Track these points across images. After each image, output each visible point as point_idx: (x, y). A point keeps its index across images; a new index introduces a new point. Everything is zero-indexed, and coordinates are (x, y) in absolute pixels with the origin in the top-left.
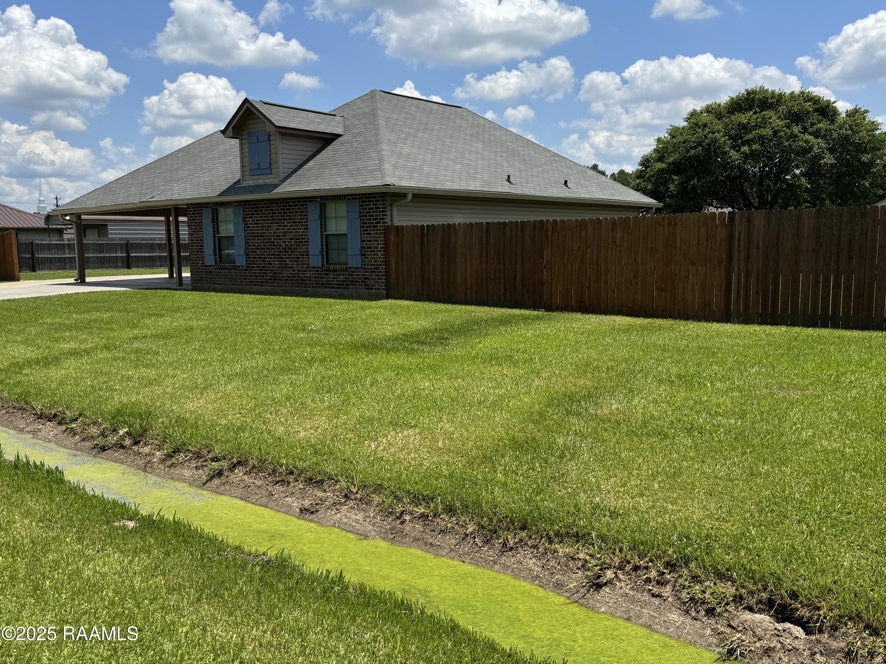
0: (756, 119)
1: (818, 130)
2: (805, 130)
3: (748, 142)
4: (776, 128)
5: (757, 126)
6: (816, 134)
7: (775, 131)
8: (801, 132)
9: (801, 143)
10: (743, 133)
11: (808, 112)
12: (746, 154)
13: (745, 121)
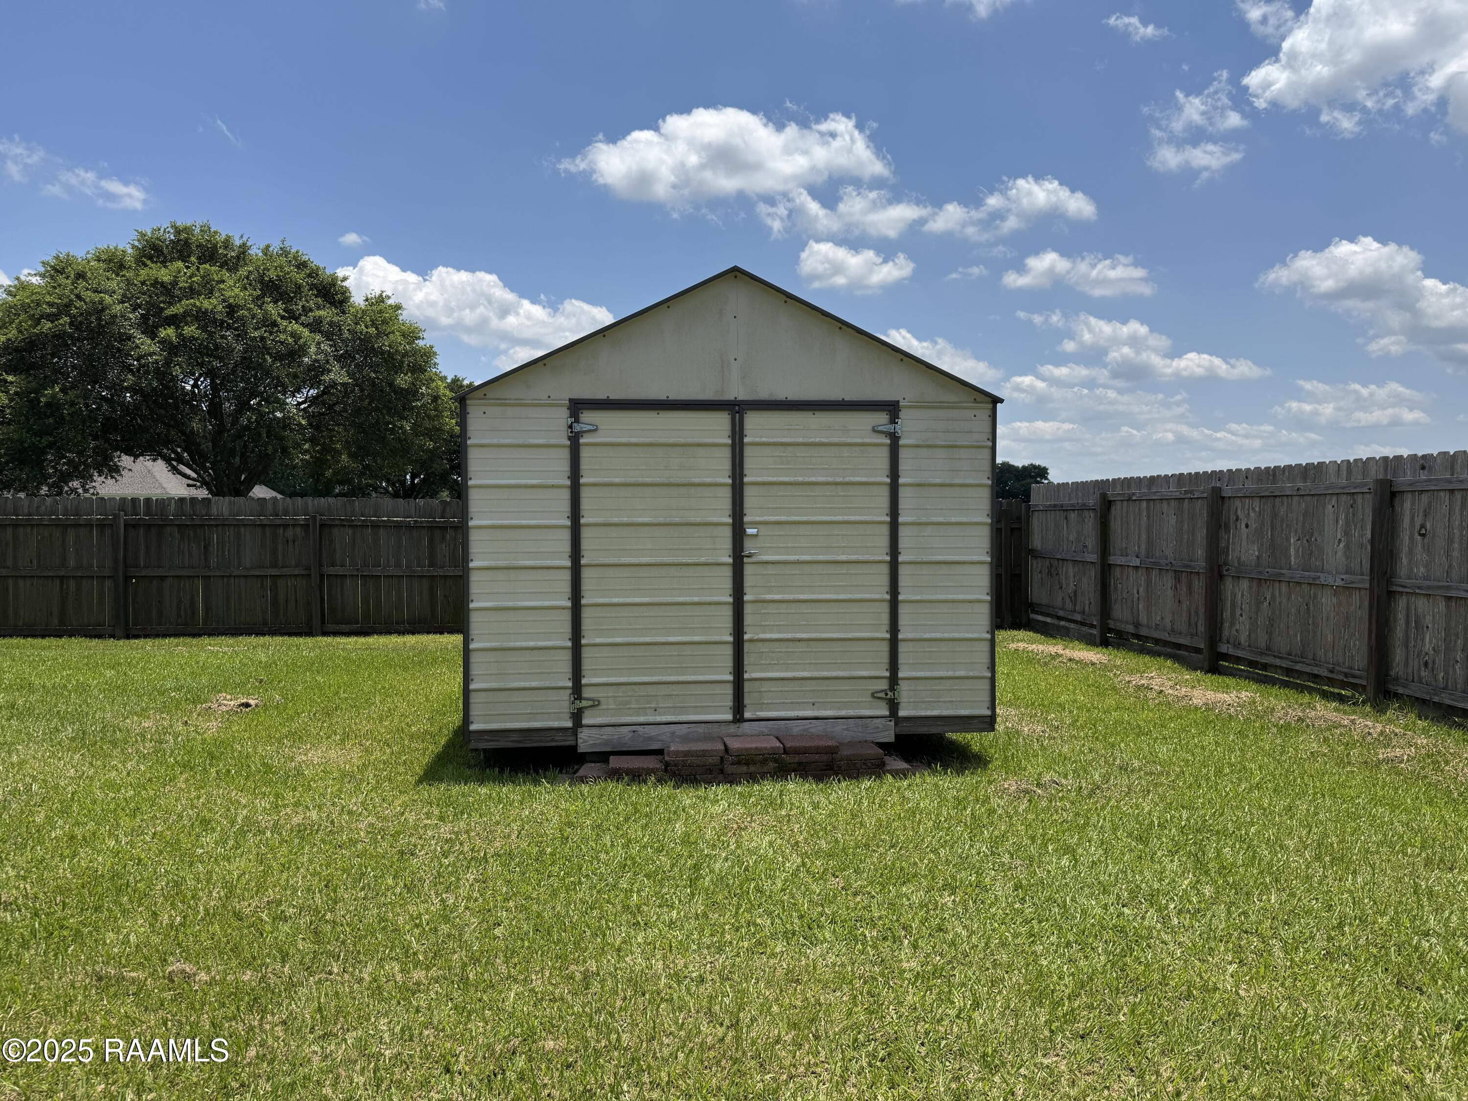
0: (191, 277)
1: (318, 321)
2: (292, 316)
3: (174, 321)
4: (231, 301)
5: (192, 292)
6: (315, 326)
7: (230, 306)
8: (283, 317)
9: (282, 337)
10: (164, 302)
11: (299, 287)
12: (171, 343)
13: (167, 279)
